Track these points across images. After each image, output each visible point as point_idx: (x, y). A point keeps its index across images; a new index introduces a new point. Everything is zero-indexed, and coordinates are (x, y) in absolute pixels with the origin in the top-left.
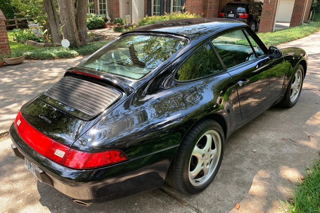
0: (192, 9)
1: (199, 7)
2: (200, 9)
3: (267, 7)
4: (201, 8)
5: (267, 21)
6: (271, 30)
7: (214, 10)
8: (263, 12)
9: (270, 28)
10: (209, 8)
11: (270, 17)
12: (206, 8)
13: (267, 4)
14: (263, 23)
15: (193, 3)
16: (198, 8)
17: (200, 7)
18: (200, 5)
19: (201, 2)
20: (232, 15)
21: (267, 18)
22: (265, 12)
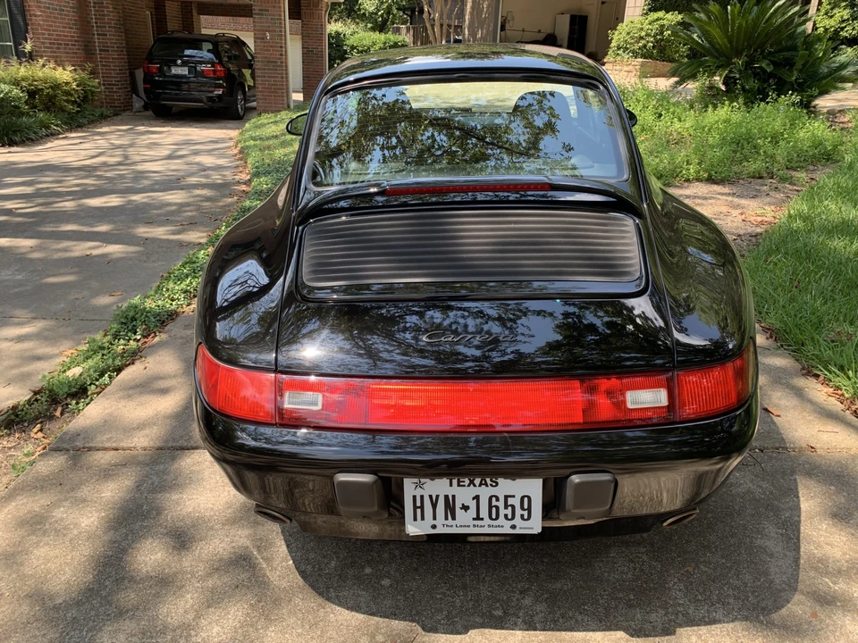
0: (55, 52)
1: (72, 45)
2: (76, 53)
3: (267, 50)
4: (79, 49)
5: (273, 85)
6: (286, 106)
7: (118, 55)
8: (258, 61)
9: (283, 100)
10: (100, 50)
11: (279, 74)
12: (91, 50)
13: (265, 42)
14: (264, 88)
15: (53, 35)
16: (70, 49)
17: (75, 45)
18: (76, 41)
19: (74, 33)
20: (183, 68)
21: (272, 77)
22: (262, 62)
